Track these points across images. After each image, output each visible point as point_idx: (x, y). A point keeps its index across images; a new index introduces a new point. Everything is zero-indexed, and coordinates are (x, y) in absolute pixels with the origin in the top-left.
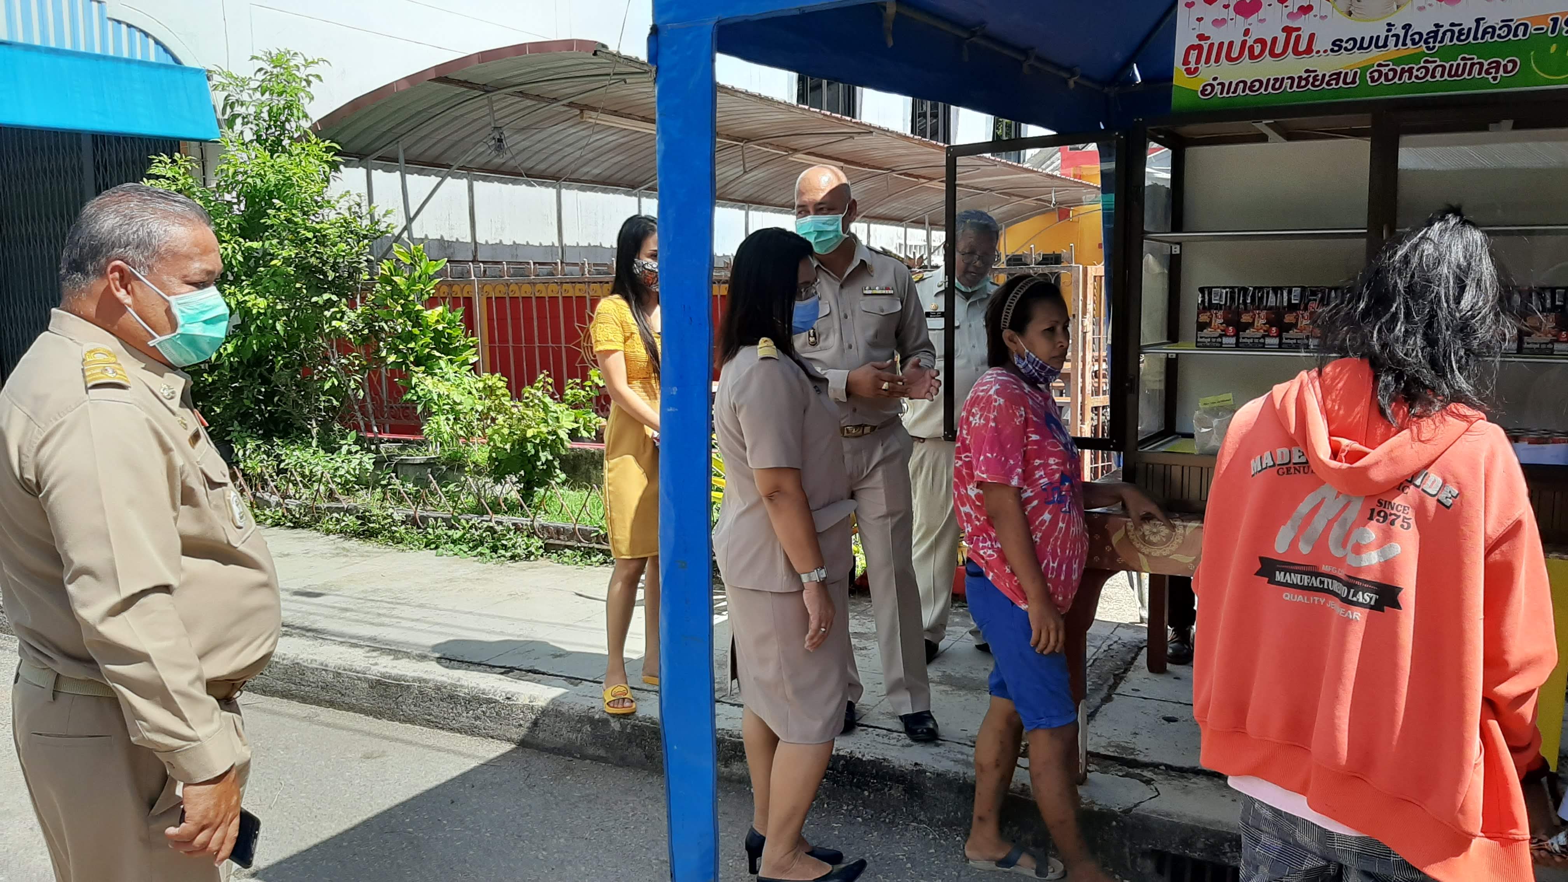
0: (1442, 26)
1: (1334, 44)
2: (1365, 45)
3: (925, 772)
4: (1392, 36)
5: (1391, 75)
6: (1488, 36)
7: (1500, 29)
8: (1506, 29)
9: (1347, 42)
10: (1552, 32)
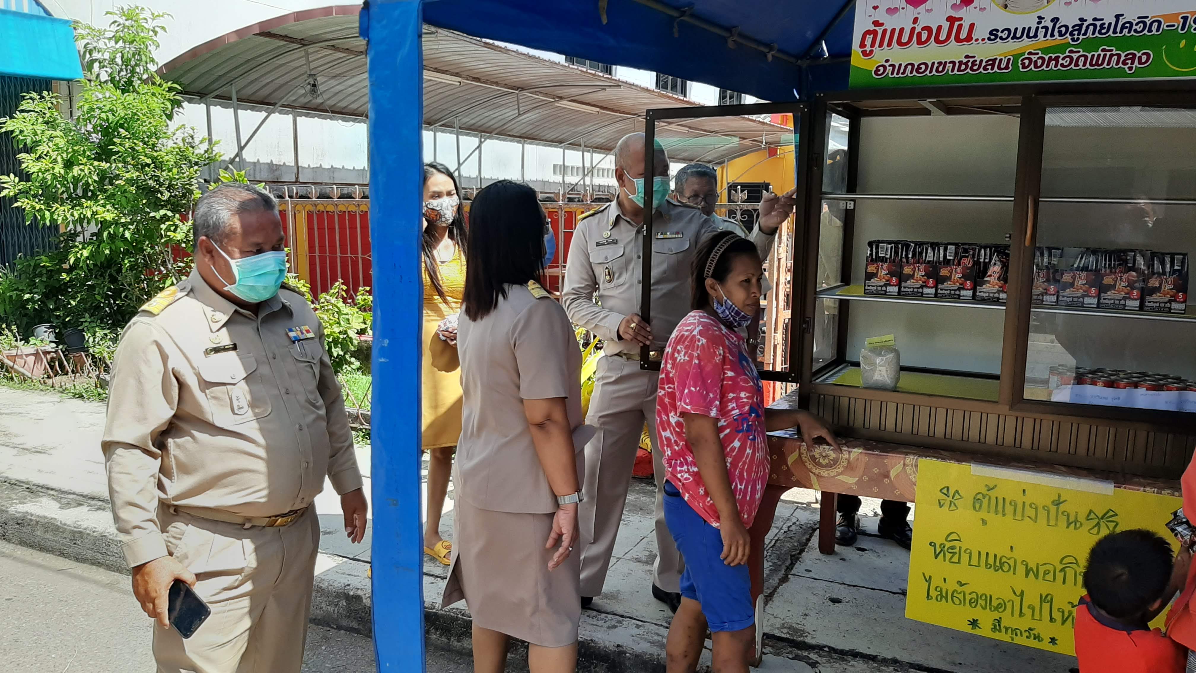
0: (1086, 20)
1: (991, 33)
2: (1018, 35)
3: (625, 653)
4: (1042, 28)
5: (1039, 62)
6: (1126, 31)
7: (1137, 24)
8: (1141, 25)
9: (1002, 32)
10: (1182, 29)
